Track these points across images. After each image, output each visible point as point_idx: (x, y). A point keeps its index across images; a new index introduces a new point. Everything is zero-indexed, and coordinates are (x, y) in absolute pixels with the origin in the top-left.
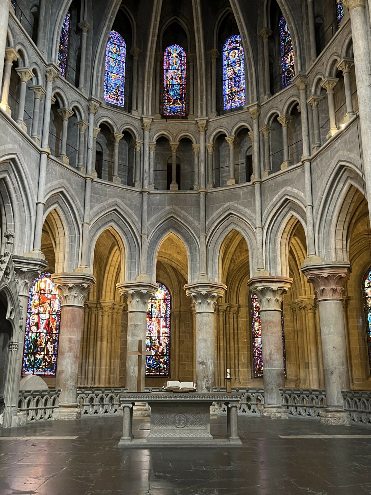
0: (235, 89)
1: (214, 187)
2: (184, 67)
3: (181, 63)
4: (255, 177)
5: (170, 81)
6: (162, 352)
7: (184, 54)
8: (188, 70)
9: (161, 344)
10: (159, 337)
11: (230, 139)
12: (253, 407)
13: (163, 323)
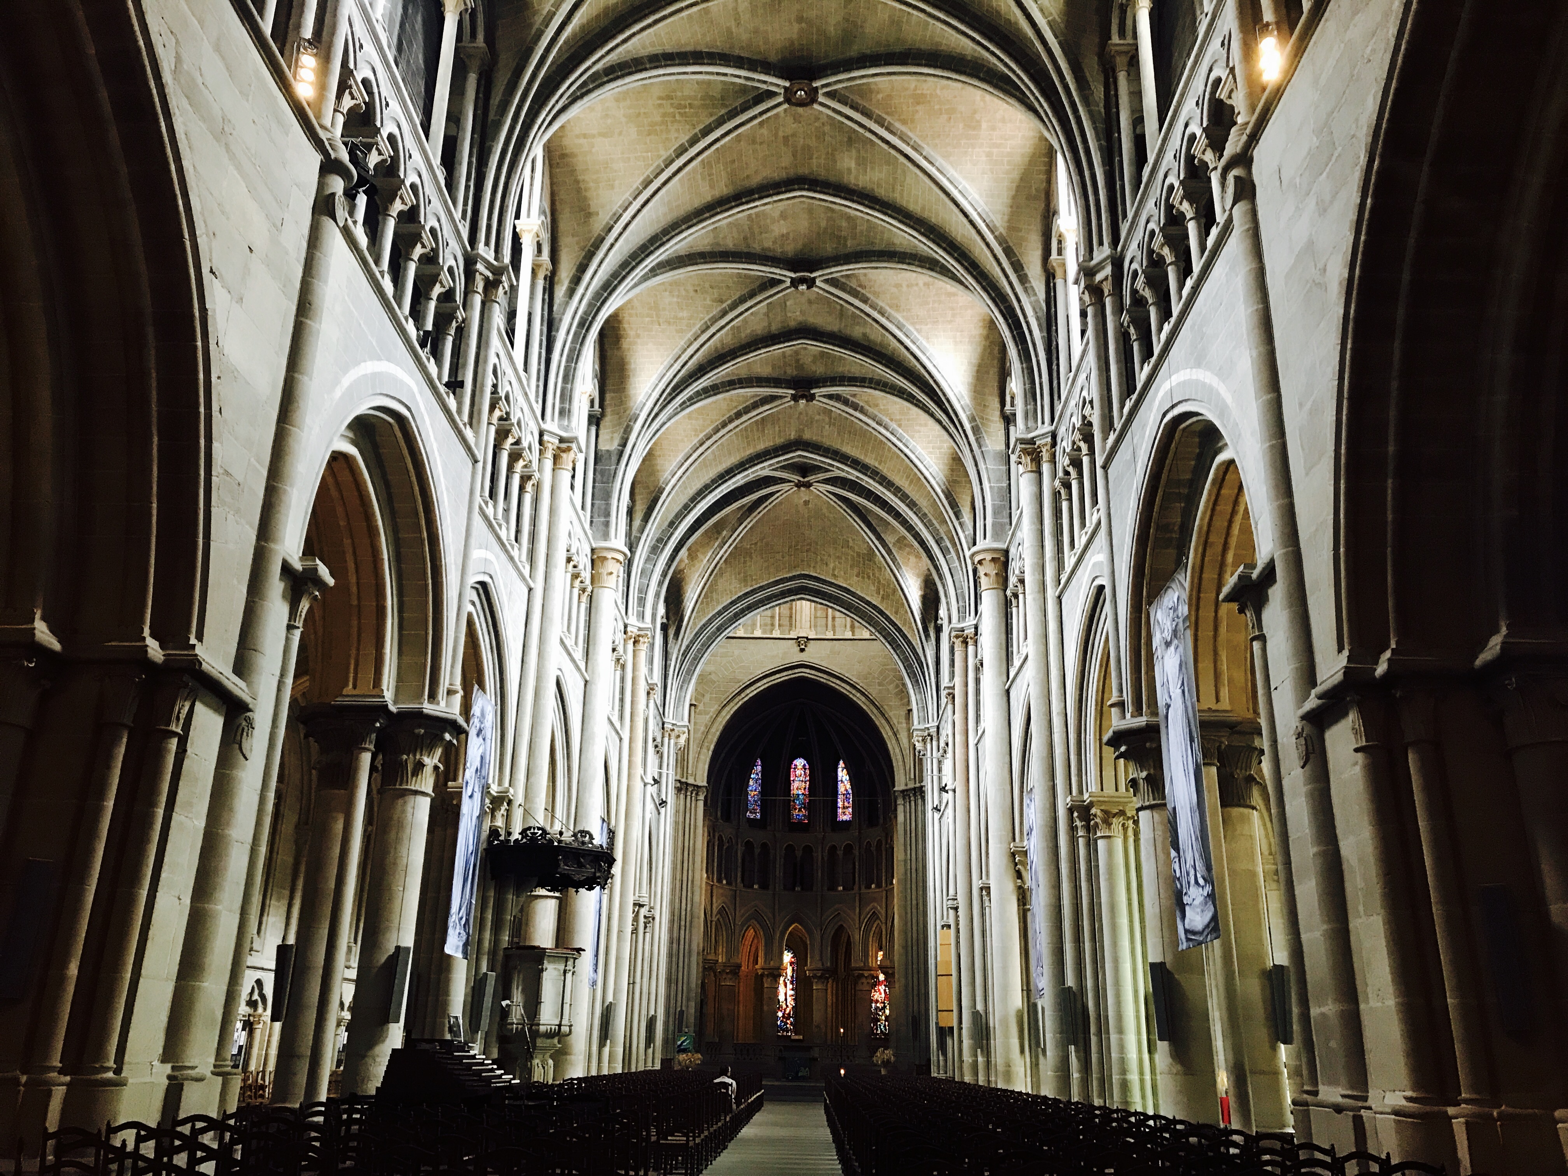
0: (846, 804)
1: (828, 889)
2: (808, 778)
3: (805, 774)
4: (856, 887)
5: (795, 792)
6: (789, 1013)
7: (807, 767)
8: (810, 781)
9: (787, 1006)
10: (786, 999)
11: (840, 853)
12: (851, 1058)
13: (790, 986)
